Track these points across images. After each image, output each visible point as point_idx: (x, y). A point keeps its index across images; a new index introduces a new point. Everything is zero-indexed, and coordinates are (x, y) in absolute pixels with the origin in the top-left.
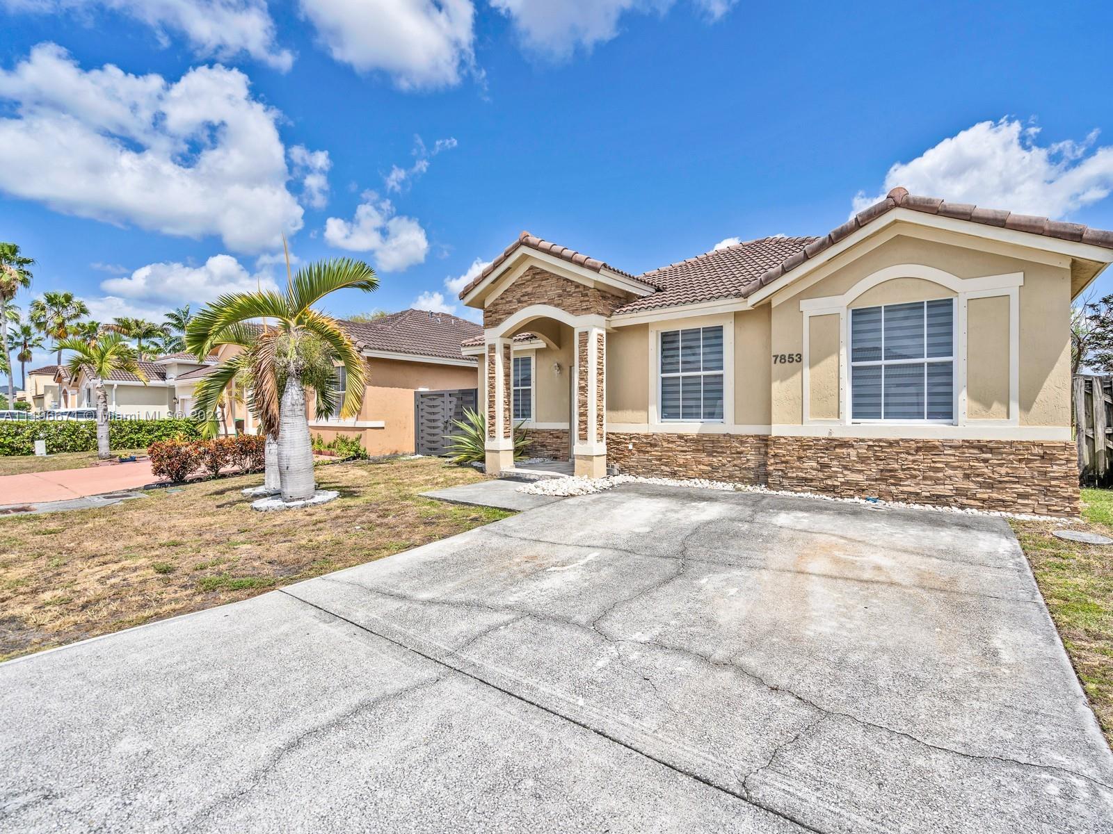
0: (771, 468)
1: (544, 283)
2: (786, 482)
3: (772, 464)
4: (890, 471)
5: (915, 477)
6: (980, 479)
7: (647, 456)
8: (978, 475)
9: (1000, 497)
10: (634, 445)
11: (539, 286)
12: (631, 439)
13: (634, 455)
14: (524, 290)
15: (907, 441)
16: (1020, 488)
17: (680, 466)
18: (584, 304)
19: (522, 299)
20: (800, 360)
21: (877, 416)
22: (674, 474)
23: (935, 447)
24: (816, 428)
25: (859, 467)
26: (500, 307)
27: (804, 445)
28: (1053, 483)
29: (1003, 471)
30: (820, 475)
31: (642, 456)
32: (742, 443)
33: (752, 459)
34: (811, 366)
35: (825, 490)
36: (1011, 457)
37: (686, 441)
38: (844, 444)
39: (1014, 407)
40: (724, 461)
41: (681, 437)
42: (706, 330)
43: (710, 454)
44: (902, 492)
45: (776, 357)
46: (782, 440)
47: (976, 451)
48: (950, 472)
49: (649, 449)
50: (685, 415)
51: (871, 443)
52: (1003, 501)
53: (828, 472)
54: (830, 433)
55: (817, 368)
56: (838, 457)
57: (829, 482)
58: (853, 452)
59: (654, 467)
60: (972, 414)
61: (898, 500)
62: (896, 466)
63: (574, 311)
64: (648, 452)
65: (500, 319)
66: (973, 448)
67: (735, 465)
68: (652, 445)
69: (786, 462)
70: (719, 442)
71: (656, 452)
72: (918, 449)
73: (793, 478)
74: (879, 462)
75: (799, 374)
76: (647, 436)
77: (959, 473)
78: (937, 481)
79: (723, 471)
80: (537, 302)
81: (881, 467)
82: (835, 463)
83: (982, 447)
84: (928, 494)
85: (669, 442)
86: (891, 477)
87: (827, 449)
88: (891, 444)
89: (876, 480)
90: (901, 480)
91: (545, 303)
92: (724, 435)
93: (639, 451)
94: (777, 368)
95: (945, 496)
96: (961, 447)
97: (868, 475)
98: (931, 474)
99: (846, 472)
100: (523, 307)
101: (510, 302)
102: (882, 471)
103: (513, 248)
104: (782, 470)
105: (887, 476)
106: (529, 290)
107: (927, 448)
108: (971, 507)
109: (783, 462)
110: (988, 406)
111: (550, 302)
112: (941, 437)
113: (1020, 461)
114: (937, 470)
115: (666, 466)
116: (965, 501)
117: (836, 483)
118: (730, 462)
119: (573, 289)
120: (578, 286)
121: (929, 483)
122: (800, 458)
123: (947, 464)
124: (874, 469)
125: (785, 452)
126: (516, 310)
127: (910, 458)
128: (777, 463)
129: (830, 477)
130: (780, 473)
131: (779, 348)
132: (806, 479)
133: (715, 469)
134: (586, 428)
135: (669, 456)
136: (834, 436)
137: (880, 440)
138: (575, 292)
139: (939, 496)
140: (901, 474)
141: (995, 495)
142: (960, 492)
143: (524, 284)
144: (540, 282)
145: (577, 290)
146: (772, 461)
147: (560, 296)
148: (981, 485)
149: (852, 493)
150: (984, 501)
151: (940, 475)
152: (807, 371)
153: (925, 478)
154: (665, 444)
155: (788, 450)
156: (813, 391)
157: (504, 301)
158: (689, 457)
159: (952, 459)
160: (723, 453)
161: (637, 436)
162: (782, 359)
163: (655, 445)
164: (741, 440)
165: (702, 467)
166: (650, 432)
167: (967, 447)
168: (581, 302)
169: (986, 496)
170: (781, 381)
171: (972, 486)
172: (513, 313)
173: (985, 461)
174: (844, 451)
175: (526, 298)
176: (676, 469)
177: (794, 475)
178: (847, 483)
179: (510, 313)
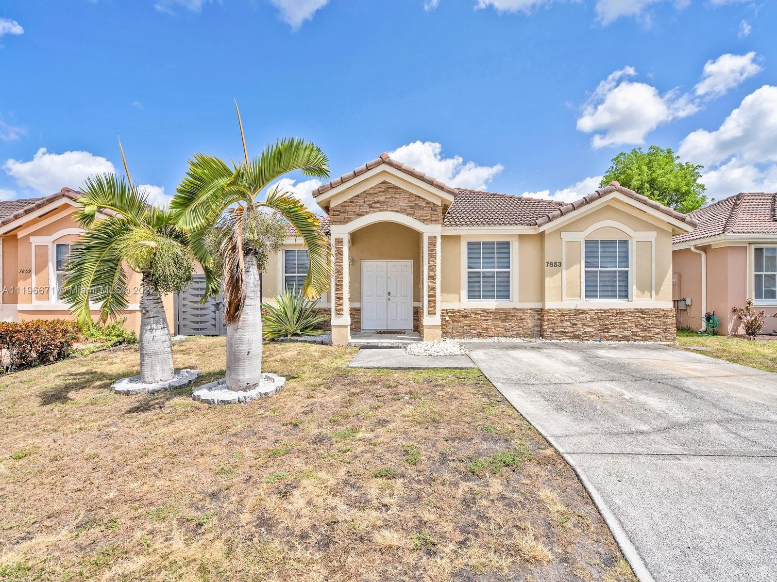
0: (546, 327)
1: (397, 196)
2: (554, 335)
3: (546, 325)
4: (605, 325)
5: (615, 328)
6: (641, 327)
7: (460, 324)
8: (641, 325)
9: (649, 335)
10: (450, 317)
11: (392, 198)
12: (447, 313)
13: (450, 323)
14: (376, 199)
15: (612, 310)
16: (656, 330)
17: (484, 329)
18: (434, 216)
19: (373, 205)
20: (561, 265)
21: (596, 297)
22: (479, 335)
23: (624, 312)
24: (570, 304)
25: (591, 324)
26: (349, 209)
27: (563, 313)
28: (668, 327)
29: (650, 322)
30: (572, 329)
31: (456, 324)
32: (524, 313)
33: (530, 322)
34: (567, 269)
35: (574, 338)
36: (653, 316)
37: (488, 313)
38: (584, 312)
39: (653, 293)
40: (513, 325)
41: (484, 311)
42: (499, 243)
43: (504, 321)
44: (611, 336)
45: (548, 263)
46: (552, 311)
47: (640, 314)
48: (630, 324)
49: (461, 319)
50: (485, 297)
51: (596, 311)
52: (650, 336)
53: (576, 328)
54: (577, 306)
55: (569, 271)
56: (581, 319)
57: (577, 333)
58: (588, 316)
59: (465, 331)
60: (638, 296)
61: (608, 340)
62: (608, 323)
63: (425, 221)
64: (460, 321)
65: (350, 218)
66: (639, 312)
67: (520, 327)
68: (463, 316)
69: (554, 324)
70: (509, 313)
71: (466, 321)
72: (617, 314)
73: (557, 332)
74: (600, 321)
75: (560, 273)
76: (459, 311)
77: (633, 324)
78: (624, 329)
79: (512, 331)
80: (389, 209)
81: (601, 324)
82: (579, 322)
83: (642, 312)
84: (621, 336)
85: (476, 314)
86: (606, 328)
87: (575, 315)
88: (605, 311)
89: (599, 330)
90: (610, 329)
91: (397, 211)
92: (513, 309)
93: (453, 321)
94: (548, 269)
95: (628, 336)
96: (634, 312)
97: (595, 328)
98: (622, 326)
99: (585, 327)
100: (374, 212)
101: (361, 206)
102: (601, 325)
103: (375, 164)
104: (552, 328)
105: (604, 328)
106: (382, 199)
107: (620, 313)
108: (638, 340)
109: (553, 324)
110: (643, 292)
111: (403, 211)
112: (626, 308)
113: (656, 317)
114: (625, 323)
115: (474, 330)
116: (636, 338)
117: (580, 334)
118: (516, 325)
119: (424, 204)
120: (428, 203)
121: (621, 330)
122: (561, 321)
123: (629, 320)
124: (597, 325)
125: (554, 318)
126: (367, 213)
127: (614, 318)
128: (549, 324)
129: (577, 331)
130: (551, 330)
131: (548, 258)
132: (564, 332)
133: (507, 330)
134: (435, 305)
135: (476, 324)
136: (579, 308)
137: (601, 310)
138: (426, 207)
139: (625, 336)
140: (610, 327)
141: (647, 334)
142: (634, 334)
143: (376, 193)
144: (393, 195)
145: (427, 205)
146: (546, 323)
147: (412, 208)
148: (643, 330)
149: (587, 338)
150: (643, 337)
151: (626, 326)
152: (564, 271)
153: (620, 328)
154: (473, 316)
155: (555, 317)
156: (567, 283)
157: (353, 204)
158: (489, 323)
159: (631, 318)
160: (512, 320)
161: (453, 311)
162: (551, 264)
163: (466, 317)
164: (523, 311)
165: (499, 329)
166: (462, 308)
167: (637, 312)
168: (431, 214)
169: (644, 335)
170: (551, 277)
171: (639, 330)
172: (363, 215)
173: (644, 318)
174: (584, 316)
175: (378, 205)
176: (481, 331)
177: (559, 330)
178: (585, 333)
179: (360, 215)
